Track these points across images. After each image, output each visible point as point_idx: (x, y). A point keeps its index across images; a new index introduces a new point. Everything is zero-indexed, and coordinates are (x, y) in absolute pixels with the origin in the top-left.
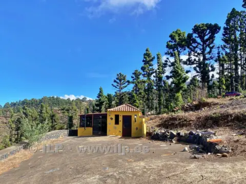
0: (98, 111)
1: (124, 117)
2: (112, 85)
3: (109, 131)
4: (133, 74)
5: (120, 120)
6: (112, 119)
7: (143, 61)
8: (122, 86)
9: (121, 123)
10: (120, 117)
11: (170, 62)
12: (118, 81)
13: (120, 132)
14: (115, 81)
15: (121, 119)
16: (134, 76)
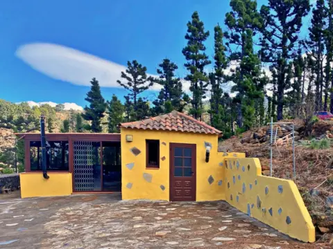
0: (88, 128)
1: (174, 147)
2: (119, 82)
3: (130, 186)
4: (160, 66)
5: (161, 155)
6: (136, 152)
7: (187, 37)
8: (139, 86)
9: (165, 164)
10: (161, 146)
11: (230, 51)
12: (130, 76)
13: (163, 188)
14: (124, 76)
15: (164, 152)
16: (161, 69)
